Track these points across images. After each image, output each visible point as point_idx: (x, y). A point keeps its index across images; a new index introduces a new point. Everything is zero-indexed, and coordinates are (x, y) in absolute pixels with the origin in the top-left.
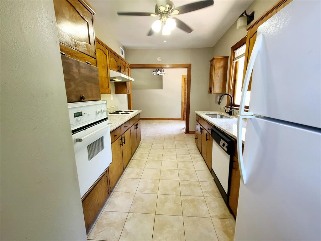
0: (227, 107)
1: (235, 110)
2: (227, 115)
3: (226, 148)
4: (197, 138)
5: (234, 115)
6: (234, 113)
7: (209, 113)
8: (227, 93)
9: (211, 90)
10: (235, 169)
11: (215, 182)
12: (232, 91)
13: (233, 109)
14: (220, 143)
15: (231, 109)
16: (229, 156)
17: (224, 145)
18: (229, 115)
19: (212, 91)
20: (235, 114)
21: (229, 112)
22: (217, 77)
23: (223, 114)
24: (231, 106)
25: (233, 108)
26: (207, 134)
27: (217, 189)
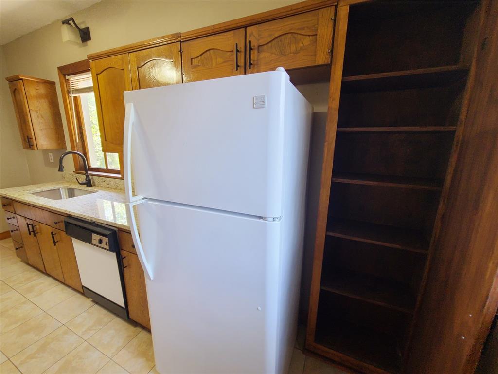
0: (78, 173)
1: (94, 177)
2: (83, 187)
3: (106, 245)
4: (22, 247)
5: (94, 185)
6: (94, 182)
7: (39, 190)
8: (69, 149)
9: (29, 142)
10: (128, 267)
11: (97, 303)
12: (80, 145)
13: (90, 177)
14: (93, 240)
15: (87, 176)
16: (115, 253)
17: (100, 241)
18: (87, 187)
19: (33, 145)
20: (96, 183)
21: (84, 181)
22: (38, 117)
23: (73, 186)
24: (87, 172)
25: (91, 175)
26: (52, 233)
27: (104, 311)
